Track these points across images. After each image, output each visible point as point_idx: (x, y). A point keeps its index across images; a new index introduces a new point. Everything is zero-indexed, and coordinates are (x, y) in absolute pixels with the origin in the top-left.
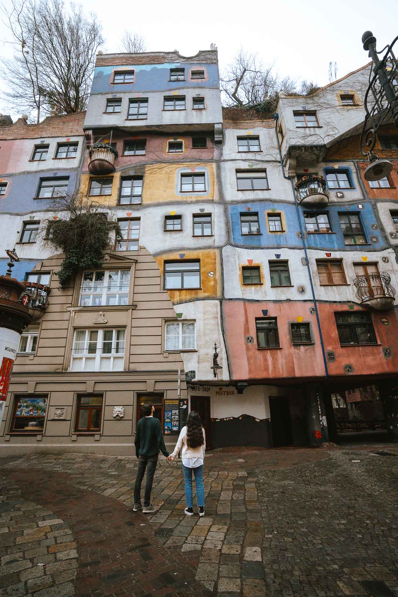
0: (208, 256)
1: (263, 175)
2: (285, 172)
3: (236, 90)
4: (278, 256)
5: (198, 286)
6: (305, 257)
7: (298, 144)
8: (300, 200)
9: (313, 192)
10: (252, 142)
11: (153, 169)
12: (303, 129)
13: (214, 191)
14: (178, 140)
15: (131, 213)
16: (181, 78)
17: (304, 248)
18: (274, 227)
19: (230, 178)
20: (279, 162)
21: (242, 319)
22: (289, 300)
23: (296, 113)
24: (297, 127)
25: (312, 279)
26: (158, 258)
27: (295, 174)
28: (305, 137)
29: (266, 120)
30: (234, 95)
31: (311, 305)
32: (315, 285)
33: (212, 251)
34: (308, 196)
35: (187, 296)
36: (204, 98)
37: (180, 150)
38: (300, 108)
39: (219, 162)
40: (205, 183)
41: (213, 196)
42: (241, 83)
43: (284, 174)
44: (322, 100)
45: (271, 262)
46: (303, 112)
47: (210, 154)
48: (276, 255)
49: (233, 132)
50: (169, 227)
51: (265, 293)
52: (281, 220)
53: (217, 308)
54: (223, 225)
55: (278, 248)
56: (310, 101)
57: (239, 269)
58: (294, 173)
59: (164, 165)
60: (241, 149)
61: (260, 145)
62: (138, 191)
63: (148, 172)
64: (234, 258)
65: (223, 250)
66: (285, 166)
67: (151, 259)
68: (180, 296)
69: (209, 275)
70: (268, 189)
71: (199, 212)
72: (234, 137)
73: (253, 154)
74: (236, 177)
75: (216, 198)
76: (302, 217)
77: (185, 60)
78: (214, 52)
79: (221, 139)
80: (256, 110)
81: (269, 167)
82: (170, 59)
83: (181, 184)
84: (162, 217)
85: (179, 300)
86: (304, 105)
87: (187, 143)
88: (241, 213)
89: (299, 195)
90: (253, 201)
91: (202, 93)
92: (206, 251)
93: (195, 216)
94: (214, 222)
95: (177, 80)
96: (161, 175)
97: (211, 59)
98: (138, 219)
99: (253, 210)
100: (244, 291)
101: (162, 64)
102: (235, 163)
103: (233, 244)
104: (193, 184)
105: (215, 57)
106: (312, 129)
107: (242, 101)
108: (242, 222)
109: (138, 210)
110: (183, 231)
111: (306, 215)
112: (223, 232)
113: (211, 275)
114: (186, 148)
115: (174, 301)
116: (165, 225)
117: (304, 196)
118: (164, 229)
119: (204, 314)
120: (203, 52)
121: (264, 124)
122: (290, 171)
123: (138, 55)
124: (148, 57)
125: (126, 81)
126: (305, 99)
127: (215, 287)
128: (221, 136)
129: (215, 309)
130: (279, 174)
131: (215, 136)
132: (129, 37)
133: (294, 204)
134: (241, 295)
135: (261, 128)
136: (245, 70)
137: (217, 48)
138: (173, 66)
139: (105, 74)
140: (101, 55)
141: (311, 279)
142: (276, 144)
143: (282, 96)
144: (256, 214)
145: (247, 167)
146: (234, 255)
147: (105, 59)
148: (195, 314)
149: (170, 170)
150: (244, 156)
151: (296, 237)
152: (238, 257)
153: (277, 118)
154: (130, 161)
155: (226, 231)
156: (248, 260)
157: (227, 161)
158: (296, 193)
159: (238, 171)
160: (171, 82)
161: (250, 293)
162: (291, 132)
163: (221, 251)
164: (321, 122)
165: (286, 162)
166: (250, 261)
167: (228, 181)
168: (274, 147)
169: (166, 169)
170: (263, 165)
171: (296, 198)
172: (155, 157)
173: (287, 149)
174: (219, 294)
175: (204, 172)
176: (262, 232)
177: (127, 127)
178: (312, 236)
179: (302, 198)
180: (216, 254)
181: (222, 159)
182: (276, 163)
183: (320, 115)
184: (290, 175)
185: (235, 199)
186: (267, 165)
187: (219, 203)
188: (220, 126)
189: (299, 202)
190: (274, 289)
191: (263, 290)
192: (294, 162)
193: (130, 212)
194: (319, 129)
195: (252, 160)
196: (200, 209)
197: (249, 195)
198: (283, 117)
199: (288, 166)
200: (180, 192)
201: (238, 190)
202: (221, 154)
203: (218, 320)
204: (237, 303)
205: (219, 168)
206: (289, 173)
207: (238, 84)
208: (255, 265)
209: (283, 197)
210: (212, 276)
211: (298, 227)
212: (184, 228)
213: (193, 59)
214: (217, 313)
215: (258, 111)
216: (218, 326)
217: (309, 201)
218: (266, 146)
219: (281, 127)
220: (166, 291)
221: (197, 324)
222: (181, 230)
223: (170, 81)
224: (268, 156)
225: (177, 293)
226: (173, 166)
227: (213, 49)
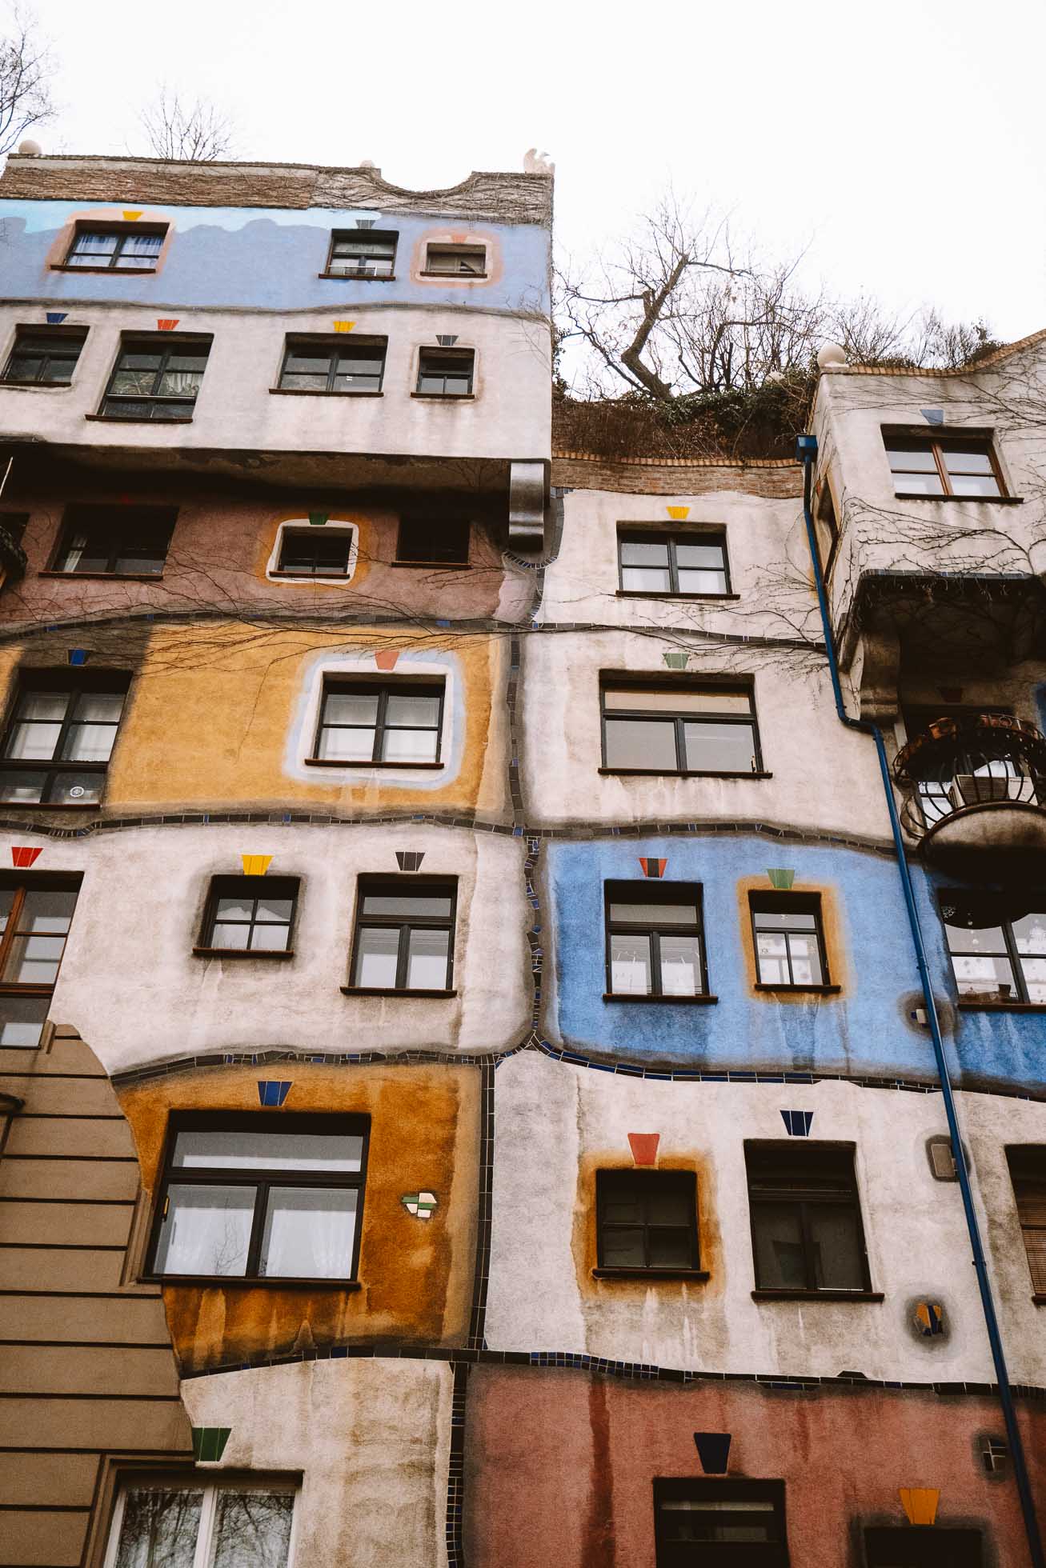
0: (414, 1103)
1: (738, 705)
2: (846, 695)
3: (643, 335)
4: (798, 1121)
5: (343, 1271)
6: (948, 1133)
7: (905, 567)
8: (920, 832)
9: (985, 795)
10: (686, 554)
11: (189, 643)
12: (928, 506)
13: (480, 766)
14: (331, 524)
15: (38, 851)
16: (378, 267)
17: (938, 1083)
18: (785, 962)
19: (569, 710)
20: (818, 648)
21: (577, 1485)
22: (852, 1384)
23: (897, 438)
24: (901, 496)
25: (988, 1256)
26: (144, 1094)
27: (891, 710)
28: (938, 539)
29: (760, 463)
30: (631, 357)
31: (976, 1419)
32: (1005, 1295)
33: (437, 1074)
34: (957, 815)
35: (274, 1325)
36: (472, 351)
37: (339, 571)
38: (912, 416)
39: (517, 632)
40: (439, 729)
41: (474, 793)
42: (664, 310)
43: (841, 707)
44: (1017, 390)
45: (757, 1153)
46: (928, 433)
47: (478, 595)
48: (785, 1114)
49: (601, 504)
50: (229, 937)
51: (720, 1327)
52: (819, 932)
53: (435, 1410)
54: (511, 941)
55: (803, 1074)
56: (959, 391)
57: (582, 1183)
58: (887, 702)
59: (243, 629)
60: (635, 581)
61: (726, 569)
62: (94, 744)
63: (157, 657)
64: (558, 1120)
65: (500, 1074)
66: (847, 667)
67: (102, 1097)
68: (231, 1320)
69: (412, 1208)
70: (759, 774)
71: (393, 867)
72: (602, 525)
73: (692, 607)
74: (597, 707)
75: (491, 802)
76: (930, 921)
77: (402, 201)
78: (541, 181)
79: (541, 531)
80: (722, 420)
81: (765, 670)
82: (337, 192)
83: (322, 726)
84: (193, 881)
85: (219, 1348)
86: (934, 407)
87: (374, 539)
88: (609, 884)
89: (913, 809)
90: (678, 828)
91: (466, 332)
92: (407, 1076)
93: (369, 885)
94: (464, 921)
95: (361, 276)
96: (223, 676)
97: (524, 206)
98: (71, 882)
99: (673, 873)
100: (596, 1316)
101: (300, 208)
102: (598, 642)
103: (559, 1042)
104: (381, 730)
105: (541, 198)
106: (972, 506)
107: (665, 382)
108: (613, 929)
109: (75, 835)
110: (298, 961)
111: (950, 912)
112: (510, 977)
113: (421, 1206)
114: (365, 558)
115: (191, 1350)
116: (208, 921)
117: (938, 817)
118: (193, 944)
119: (356, 1440)
120: (490, 177)
121: (750, 476)
122: (870, 694)
123: (197, 170)
124: (241, 179)
125: (122, 263)
126: (938, 381)
127: (434, 1279)
128: (541, 519)
129: (426, 1412)
130: (816, 707)
131: (512, 517)
132: (170, 104)
133: (891, 850)
134: (581, 1332)
135: (733, 495)
136: (684, 262)
137: (553, 166)
138: (348, 220)
139: (29, 229)
140: (30, 156)
141: (979, 1263)
142: (803, 563)
143: (833, 365)
144: (690, 894)
145: (659, 665)
146: (558, 1103)
147: (45, 173)
148: (304, 1438)
149: (271, 653)
150: (647, 613)
151: (899, 1023)
152: (581, 1115)
153: (810, 454)
154: (78, 600)
155: (526, 977)
156: (632, 1137)
157: (564, 629)
158: (899, 798)
159: (612, 680)
160: (329, 281)
161: (634, 1326)
162: (869, 516)
163: (488, 1080)
164: (1015, 482)
165: (851, 652)
166: (644, 1143)
167: (557, 721)
168: (795, 581)
169: (253, 651)
170: (739, 657)
171: (898, 820)
172: (205, 593)
173: (852, 590)
174: (453, 1323)
175: (443, 677)
176: (715, 990)
177: (88, 448)
178: (984, 1019)
179: (930, 824)
180: (462, 1095)
181: (538, 618)
182: (797, 656)
183: (1009, 449)
184: (872, 709)
185: (586, 812)
186: (759, 661)
187: (501, 830)
188: (536, 474)
189: (915, 843)
190: (770, 1311)
191: (704, 1316)
192: (885, 654)
193: (32, 842)
194: (1006, 508)
195: (683, 632)
196: (399, 855)
197: (660, 796)
198: (835, 450)
199: (858, 669)
200: (308, 763)
201: (604, 772)
202: (537, 599)
203: (431, 1487)
204: (550, 1385)
205: (516, 658)
206: (864, 702)
207: (652, 314)
208: (669, 1167)
209: (831, 819)
210: (426, 1214)
211: (909, 968)
212: (303, 946)
213: (443, 200)
214: (433, 1442)
215: (729, 426)
216: (430, 1523)
217: (966, 839)
218: (760, 573)
219: (826, 494)
220: (155, 1289)
221: (306, 1502)
222: (285, 957)
223: (327, 275)
224: (766, 619)
225: (218, 1304)
226: (291, 636)
227: (537, 171)
